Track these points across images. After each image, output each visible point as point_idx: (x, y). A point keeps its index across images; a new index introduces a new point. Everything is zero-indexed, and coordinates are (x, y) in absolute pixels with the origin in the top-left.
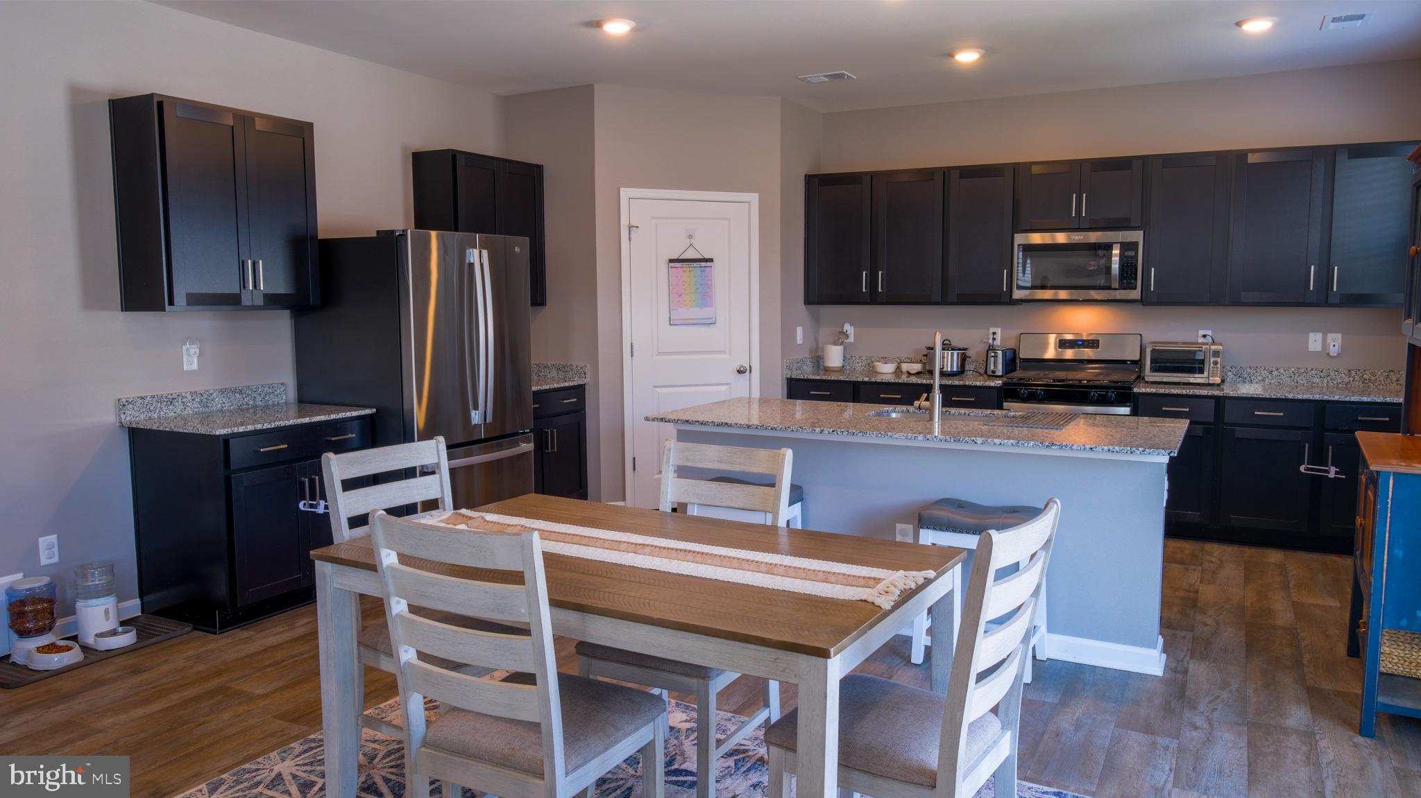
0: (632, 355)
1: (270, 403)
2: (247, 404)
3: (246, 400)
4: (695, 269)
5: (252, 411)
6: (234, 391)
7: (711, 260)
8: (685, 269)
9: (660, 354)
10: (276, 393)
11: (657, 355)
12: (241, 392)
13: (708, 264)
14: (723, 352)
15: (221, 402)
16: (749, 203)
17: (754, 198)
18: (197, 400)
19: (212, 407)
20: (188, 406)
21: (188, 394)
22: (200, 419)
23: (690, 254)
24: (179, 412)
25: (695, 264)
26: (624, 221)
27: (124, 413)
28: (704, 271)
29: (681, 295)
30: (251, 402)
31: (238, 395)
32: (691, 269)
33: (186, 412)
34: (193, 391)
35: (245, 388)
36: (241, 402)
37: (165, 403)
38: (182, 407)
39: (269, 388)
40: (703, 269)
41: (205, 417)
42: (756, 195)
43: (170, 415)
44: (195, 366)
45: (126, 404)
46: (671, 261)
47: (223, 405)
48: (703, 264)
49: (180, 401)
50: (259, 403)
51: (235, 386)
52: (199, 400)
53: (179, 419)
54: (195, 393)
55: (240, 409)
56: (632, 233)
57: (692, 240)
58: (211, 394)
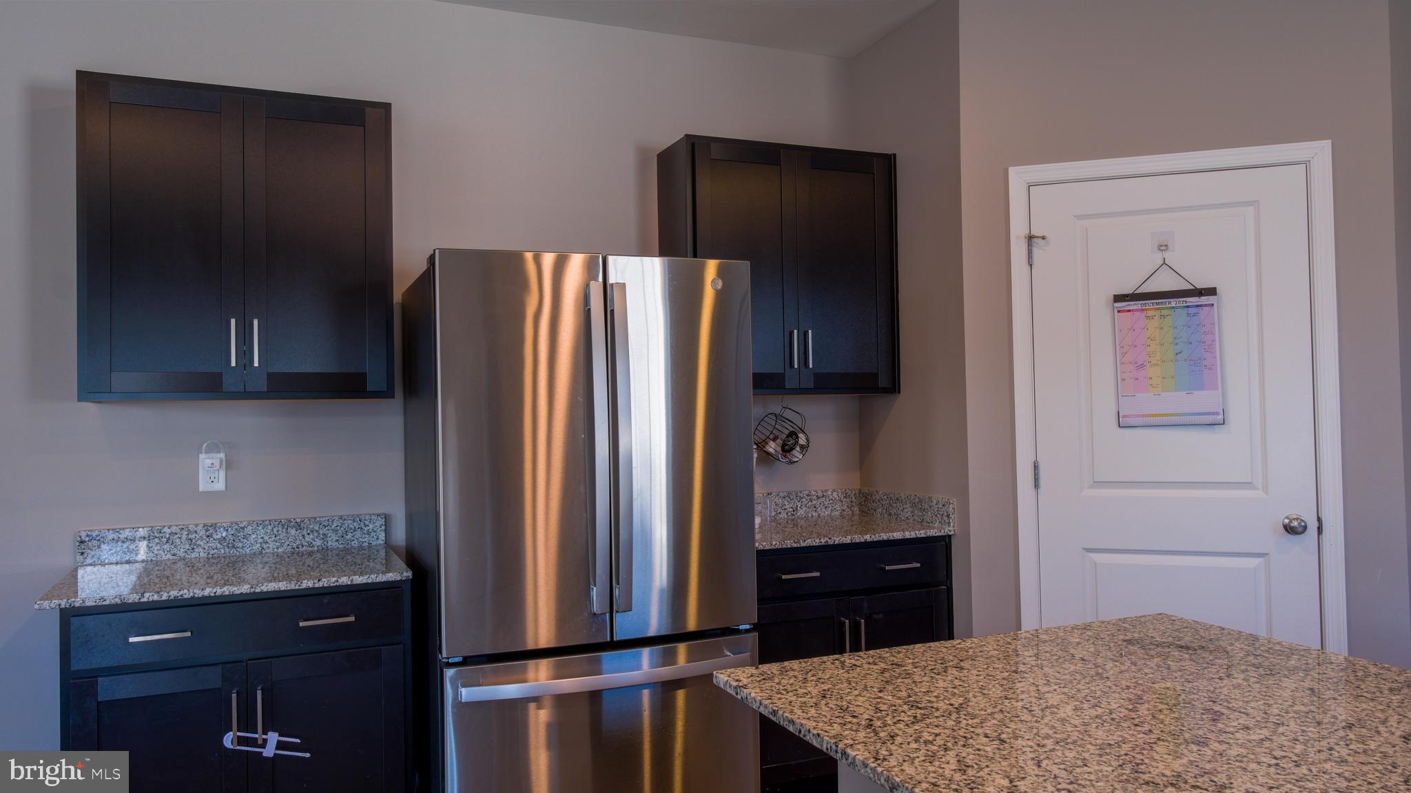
0: (1037, 485)
1: (355, 544)
2: (310, 545)
3: (308, 538)
4: (1176, 310)
5: (319, 556)
6: (286, 524)
7: (1212, 292)
8: (1150, 313)
9: (1098, 484)
10: (366, 529)
11: (1091, 487)
12: (298, 526)
13: (1204, 300)
14: (1248, 485)
15: (260, 540)
16: (1307, 163)
17: (1319, 153)
18: (215, 537)
19: (243, 547)
20: (200, 545)
21: (200, 527)
22: (219, 566)
23: (1165, 283)
24: (181, 553)
25: (1174, 302)
26: (1018, 229)
27: (82, 554)
28: (1195, 315)
29: (1142, 366)
30: (318, 542)
31: (293, 532)
32: (1165, 312)
33: (193, 555)
34: (209, 522)
35: (306, 521)
36: (298, 542)
37: (157, 540)
38: (187, 547)
39: (354, 521)
40: (1192, 311)
41: (233, 565)
42: (1326, 146)
43: (164, 558)
44: (220, 485)
45: (87, 539)
46: (1118, 298)
47: (265, 546)
48: (1193, 300)
49: (184, 537)
50: (332, 543)
51: (291, 516)
52: (219, 537)
53: (180, 564)
54: (214, 526)
55: (295, 553)
56: (1035, 251)
57: (1167, 255)
58: (243, 528)
